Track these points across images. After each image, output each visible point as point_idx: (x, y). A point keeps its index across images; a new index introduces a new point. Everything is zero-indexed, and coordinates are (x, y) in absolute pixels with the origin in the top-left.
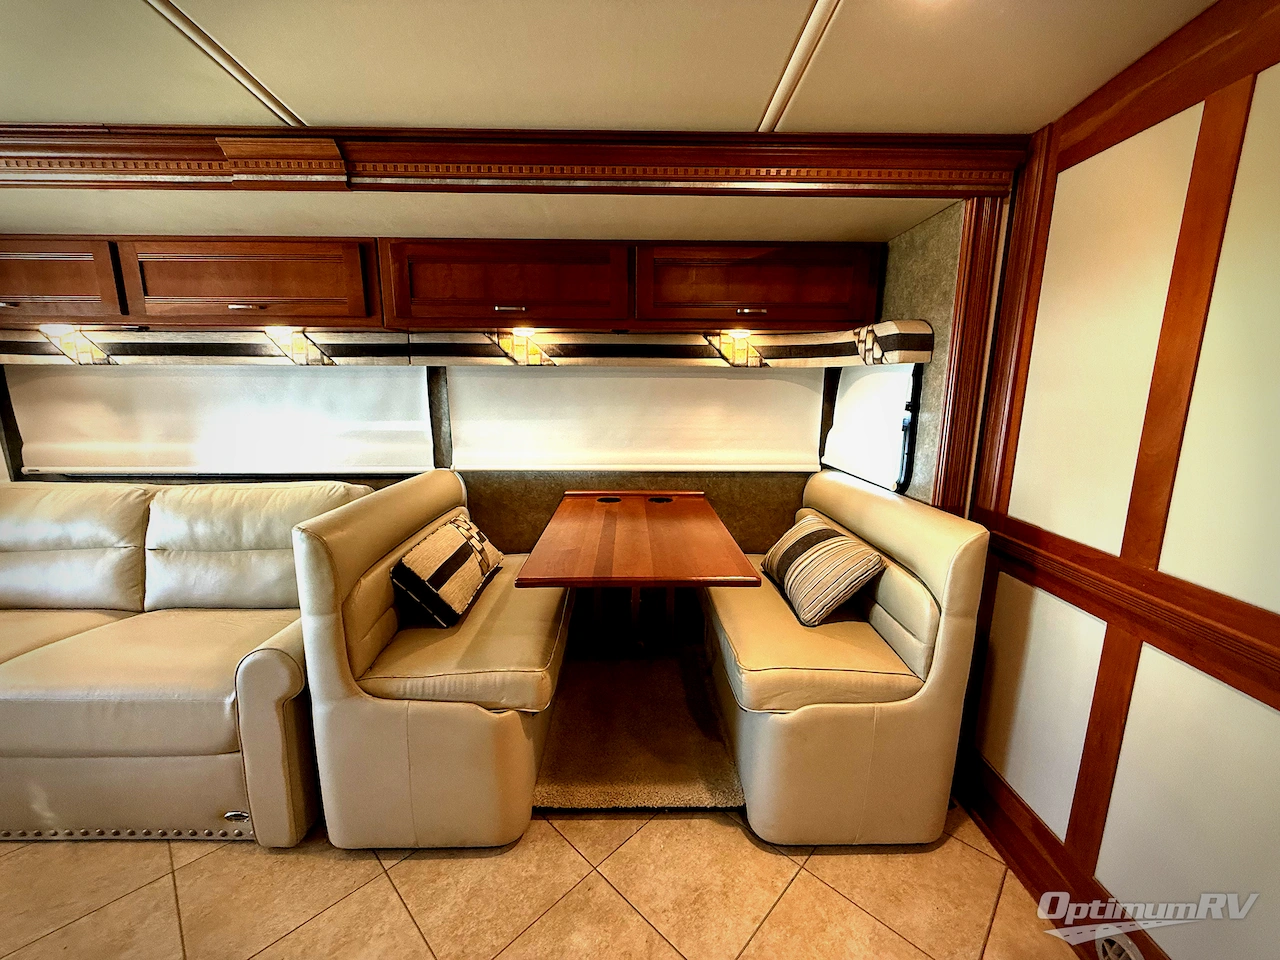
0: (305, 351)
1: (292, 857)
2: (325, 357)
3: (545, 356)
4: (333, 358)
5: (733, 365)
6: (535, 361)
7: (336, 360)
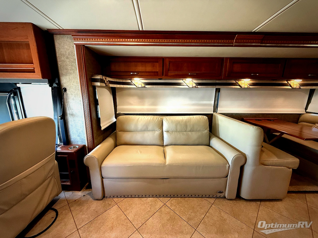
0: (192, 84)
1: (235, 201)
2: (197, 86)
3: (249, 86)
4: (198, 86)
5: (293, 88)
6: (246, 87)
7: (199, 86)
